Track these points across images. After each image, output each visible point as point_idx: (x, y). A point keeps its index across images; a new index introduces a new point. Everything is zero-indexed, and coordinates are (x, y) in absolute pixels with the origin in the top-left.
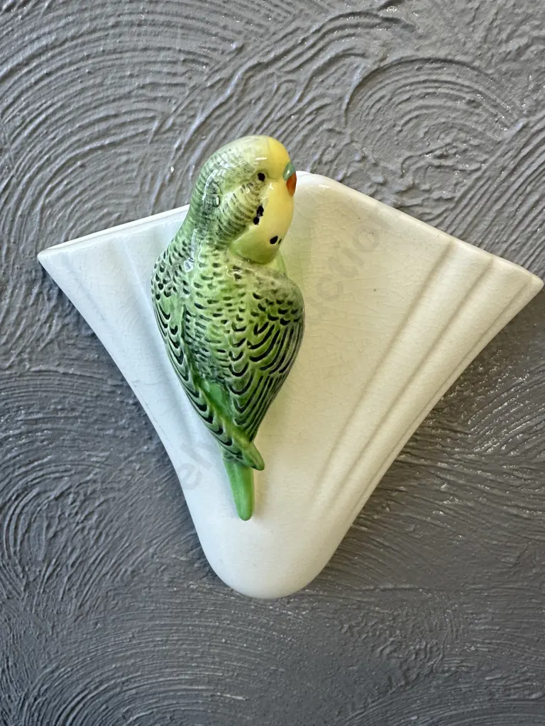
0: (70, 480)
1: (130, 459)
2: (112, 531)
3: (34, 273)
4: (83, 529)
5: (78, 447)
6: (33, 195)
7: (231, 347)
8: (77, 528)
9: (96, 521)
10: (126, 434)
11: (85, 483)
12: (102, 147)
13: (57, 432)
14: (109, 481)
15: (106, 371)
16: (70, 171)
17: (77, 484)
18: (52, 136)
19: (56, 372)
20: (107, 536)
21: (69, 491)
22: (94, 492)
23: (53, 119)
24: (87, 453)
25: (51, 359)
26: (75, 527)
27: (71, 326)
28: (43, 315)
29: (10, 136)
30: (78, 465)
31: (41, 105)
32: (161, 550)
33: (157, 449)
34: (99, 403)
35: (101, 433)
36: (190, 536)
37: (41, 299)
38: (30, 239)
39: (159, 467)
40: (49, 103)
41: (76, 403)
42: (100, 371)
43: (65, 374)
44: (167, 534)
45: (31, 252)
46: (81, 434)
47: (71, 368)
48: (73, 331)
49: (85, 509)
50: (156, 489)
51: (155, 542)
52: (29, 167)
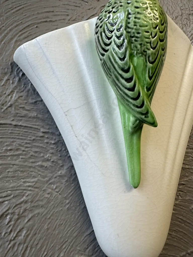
0: (9, 203)
1: (51, 181)
2: (36, 242)
3: (6, 70)
4: (14, 245)
5: (18, 176)
6: (12, 35)
7: (152, 29)
8: (9, 246)
9: (24, 236)
10: (49, 164)
11: (19, 204)
12: (46, 21)
13: (5, 166)
14: (36, 200)
15: (40, 124)
16: (31, 28)
17: (14, 206)
18: (25, 14)
19: (11, 124)
20: (31, 248)
21: (7, 212)
22: (25, 210)
23: (26, 8)
24: (23, 180)
25: (9, 117)
26: (8, 245)
27: (23, 98)
28: (8, 91)
29: (5, 11)
30: (16, 190)
31: (22, 3)
32: (68, 253)
33: (66, 173)
34: (34, 144)
35: (34, 165)
36: (86, 236)
37: (8, 83)
38: (7, 54)
39: (67, 185)
40: (25, 3)
41: (20, 145)
42: (37, 124)
43: (16, 126)
44: (72, 238)
45: (6, 60)
46: (21, 166)
47: (19, 122)
48: (24, 100)
49: (18, 226)
50: (65, 202)
51: (64, 247)
52: (12, 24)
